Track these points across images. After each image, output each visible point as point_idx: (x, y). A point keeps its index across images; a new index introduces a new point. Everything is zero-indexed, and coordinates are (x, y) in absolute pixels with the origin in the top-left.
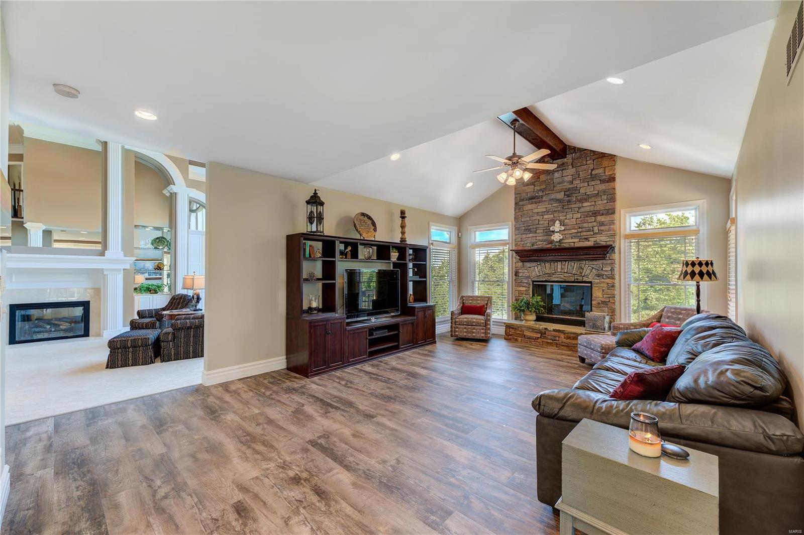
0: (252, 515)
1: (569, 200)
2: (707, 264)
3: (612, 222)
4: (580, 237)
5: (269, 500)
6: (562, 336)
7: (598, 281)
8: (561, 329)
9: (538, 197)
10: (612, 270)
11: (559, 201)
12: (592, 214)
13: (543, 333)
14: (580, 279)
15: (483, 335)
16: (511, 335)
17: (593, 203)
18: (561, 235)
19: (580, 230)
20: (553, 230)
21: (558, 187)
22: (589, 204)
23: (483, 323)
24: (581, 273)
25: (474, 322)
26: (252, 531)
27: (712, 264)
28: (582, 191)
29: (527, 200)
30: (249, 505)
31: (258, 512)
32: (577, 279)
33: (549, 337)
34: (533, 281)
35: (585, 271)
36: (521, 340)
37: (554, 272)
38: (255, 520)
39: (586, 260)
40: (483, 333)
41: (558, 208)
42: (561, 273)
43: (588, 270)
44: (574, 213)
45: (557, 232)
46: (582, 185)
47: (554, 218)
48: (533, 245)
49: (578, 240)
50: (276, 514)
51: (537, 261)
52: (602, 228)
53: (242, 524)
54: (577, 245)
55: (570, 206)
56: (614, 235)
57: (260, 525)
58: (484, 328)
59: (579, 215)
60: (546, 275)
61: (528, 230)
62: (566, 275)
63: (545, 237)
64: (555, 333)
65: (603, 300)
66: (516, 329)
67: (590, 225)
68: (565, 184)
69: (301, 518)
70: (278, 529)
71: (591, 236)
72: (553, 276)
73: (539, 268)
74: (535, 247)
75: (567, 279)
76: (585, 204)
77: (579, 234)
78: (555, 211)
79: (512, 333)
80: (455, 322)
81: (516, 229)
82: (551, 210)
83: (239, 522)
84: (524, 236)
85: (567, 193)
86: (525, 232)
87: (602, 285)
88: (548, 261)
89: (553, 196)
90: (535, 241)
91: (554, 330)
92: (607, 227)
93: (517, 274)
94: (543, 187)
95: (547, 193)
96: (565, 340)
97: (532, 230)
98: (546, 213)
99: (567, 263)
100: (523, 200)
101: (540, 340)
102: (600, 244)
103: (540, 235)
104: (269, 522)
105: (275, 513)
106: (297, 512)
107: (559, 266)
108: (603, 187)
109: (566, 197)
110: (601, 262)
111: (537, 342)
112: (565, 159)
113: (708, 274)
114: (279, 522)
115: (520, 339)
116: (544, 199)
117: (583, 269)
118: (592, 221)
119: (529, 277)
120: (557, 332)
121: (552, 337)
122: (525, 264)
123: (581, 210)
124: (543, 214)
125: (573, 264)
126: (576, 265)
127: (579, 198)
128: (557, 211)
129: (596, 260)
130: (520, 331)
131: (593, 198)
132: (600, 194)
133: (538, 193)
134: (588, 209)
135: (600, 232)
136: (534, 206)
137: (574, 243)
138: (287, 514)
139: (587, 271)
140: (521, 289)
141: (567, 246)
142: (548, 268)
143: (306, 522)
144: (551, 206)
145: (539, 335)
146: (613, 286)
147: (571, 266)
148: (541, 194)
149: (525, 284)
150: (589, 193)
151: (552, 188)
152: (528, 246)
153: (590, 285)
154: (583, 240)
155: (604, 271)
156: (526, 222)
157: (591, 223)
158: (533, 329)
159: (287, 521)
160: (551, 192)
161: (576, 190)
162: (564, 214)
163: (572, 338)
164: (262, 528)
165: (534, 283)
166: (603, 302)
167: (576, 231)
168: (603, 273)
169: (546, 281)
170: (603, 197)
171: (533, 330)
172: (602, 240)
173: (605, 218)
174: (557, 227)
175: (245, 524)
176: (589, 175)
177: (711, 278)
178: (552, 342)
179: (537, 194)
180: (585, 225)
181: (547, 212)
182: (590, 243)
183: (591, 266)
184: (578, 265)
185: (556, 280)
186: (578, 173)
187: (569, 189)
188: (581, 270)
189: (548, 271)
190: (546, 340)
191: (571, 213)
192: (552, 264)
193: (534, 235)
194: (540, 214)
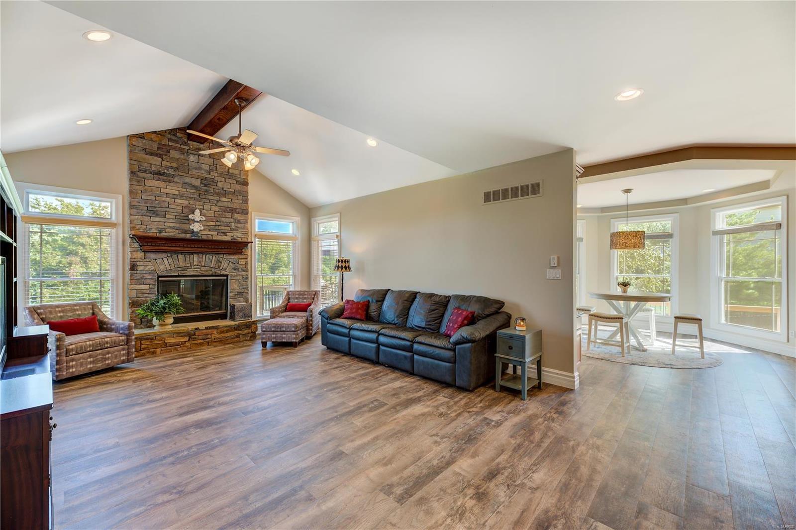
0: (543, 516)
1: (206, 190)
2: (345, 261)
3: (246, 222)
4: (218, 231)
5: (518, 510)
6: (215, 331)
7: (235, 273)
8: (214, 325)
9: (168, 175)
10: (246, 264)
11: (196, 188)
12: (230, 210)
13: (191, 335)
14: (218, 272)
15: (124, 358)
16: (144, 349)
17: (230, 200)
18: (201, 226)
19: (219, 223)
20: (193, 218)
21: (194, 172)
22: (226, 200)
23: (123, 341)
24: (219, 267)
25: (107, 343)
26: (558, 509)
27: (348, 262)
28: (220, 184)
29: (151, 173)
30: (533, 524)
31: (537, 513)
32: (215, 272)
33: (200, 337)
34: (159, 277)
35: (223, 264)
36: (161, 350)
37: (189, 265)
38: (546, 511)
39: (224, 254)
40: (123, 355)
41: (194, 194)
42: (198, 267)
43: (227, 264)
44: (212, 204)
45: (197, 222)
46: (220, 179)
47: (189, 205)
48: (160, 232)
49: (216, 233)
50: (531, 498)
51: (167, 252)
52: (239, 225)
53: (556, 520)
54: (215, 238)
55: (207, 197)
56: (247, 233)
57: (550, 505)
58: (127, 347)
59: (217, 209)
60: (180, 269)
61: (152, 212)
62: (203, 268)
63: (178, 225)
64: (208, 331)
65: (239, 291)
66: (152, 339)
67: (228, 220)
68: (202, 171)
69: (526, 481)
70: (545, 492)
71: (229, 231)
72: (189, 270)
73: (170, 260)
74: (164, 235)
75: (205, 273)
76: (223, 199)
77: (217, 227)
78: (190, 197)
79: (146, 346)
80: (67, 352)
81: (131, 206)
82: (186, 195)
83: (556, 523)
84: (147, 219)
85: (204, 182)
86: (148, 214)
87: (238, 278)
88: (181, 253)
89: (187, 180)
90: (164, 227)
91: (207, 328)
92: (242, 225)
93: (133, 267)
94: (175, 165)
95: (180, 173)
96: (218, 336)
97: (159, 213)
98: (178, 197)
99: (204, 256)
100: (144, 171)
101: (188, 344)
102: (237, 240)
103: (171, 221)
104: (542, 500)
105: (531, 500)
106: (523, 485)
107: (196, 259)
108: (238, 187)
109: (203, 185)
110: (237, 256)
111: (183, 347)
112: (202, 145)
113: (346, 267)
114: (538, 494)
115: (159, 350)
116: (176, 179)
117: (221, 263)
118: (229, 217)
119: (155, 271)
120: (209, 329)
121: (204, 337)
122: (148, 255)
123: (219, 204)
124: (175, 197)
125: (211, 257)
126: (214, 258)
127: (217, 191)
128: (193, 198)
129: (234, 254)
130: (159, 341)
131: (230, 195)
132: (236, 193)
133: (168, 170)
134: (226, 204)
135: (237, 229)
136: (161, 184)
137: (212, 235)
138: (527, 491)
139: (224, 264)
140: (143, 287)
141: (204, 237)
142: (181, 261)
143: (529, 477)
144: (185, 190)
145: (186, 339)
146: (247, 278)
147: (209, 259)
148: (171, 172)
149: (148, 281)
150: (226, 189)
151: (187, 171)
152: (153, 232)
153: (226, 278)
154: (222, 234)
155: (240, 264)
156: (150, 201)
157: (227, 218)
158: (177, 333)
159: (534, 490)
160: (185, 174)
161: (214, 182)
162: (202, 203)
163: (225, 332)
164: (551, 503)
165: (160, 279)
166: (240, 293)
167: (214, 224)
168: (239, 266)
169: (179, 276)
170: (239, 196)
171: (179, 334)
172: (238, 236)
173: (240, 216)
174: (197, 216)
175: (556, 517)
176: (225, 172)
177: (346, 270)
178: (202, 341)
179: (166, 171)
180: (223, 219)
181: (181, 196)
182: (227, 238)
183: (229, 259)
184: (216, 259)
185: (192, 273)
186: (215, 165)
187: (206, 179)
188: (220, 264)
189: (182, 264)
190: (196, 342)
191: (209, 204)
192: (187, 256)
193: (162, 220)
194: (171, 196)
